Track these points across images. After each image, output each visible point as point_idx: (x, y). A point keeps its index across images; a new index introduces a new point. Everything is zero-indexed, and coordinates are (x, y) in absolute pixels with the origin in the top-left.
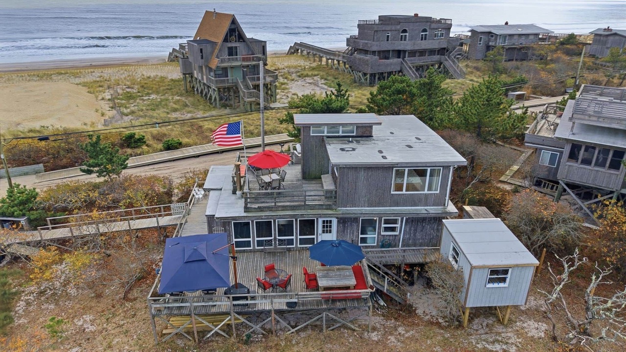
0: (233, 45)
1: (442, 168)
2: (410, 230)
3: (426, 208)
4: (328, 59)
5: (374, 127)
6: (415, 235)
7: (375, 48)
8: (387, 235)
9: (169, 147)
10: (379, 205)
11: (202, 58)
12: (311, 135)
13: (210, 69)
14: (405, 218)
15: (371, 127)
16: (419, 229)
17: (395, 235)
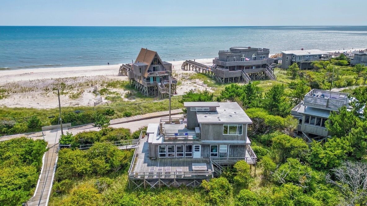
0: (156, 66)
1: (243, 125)
2: (231, 151)
3: (238, 141)
4: (203, 70)
6: (234, 152)
7: (227, 65)
8: (222, 153)
9: (127, 115)
10: (218, 139)
11: (140, 72)
12: (191, 110)
13: (144, 78)
14: (229, 145)
15: (216, 108)
16: (235, 150)
17: (226, 153)
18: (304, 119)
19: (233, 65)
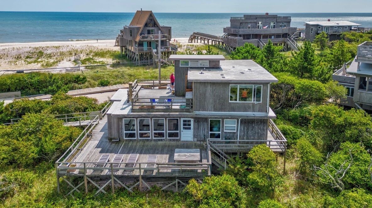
0: (151, 29)
1: (262, 85)
2: (244, 129)
3: (254, 113)
4: (212, 41)
5: (221, 61)
6: (247, 133)
7: (241, 33)
8: (228, 133)
9: (103, 84)
10: (221, 110)
11: (131, 36)
12: (180, 66)
13: (136, 42)
14: (239, 120)
15: (219, 62)
16: (250, 128)
17: (234, 133)
18: (357, 83)
19: (248, 34)
